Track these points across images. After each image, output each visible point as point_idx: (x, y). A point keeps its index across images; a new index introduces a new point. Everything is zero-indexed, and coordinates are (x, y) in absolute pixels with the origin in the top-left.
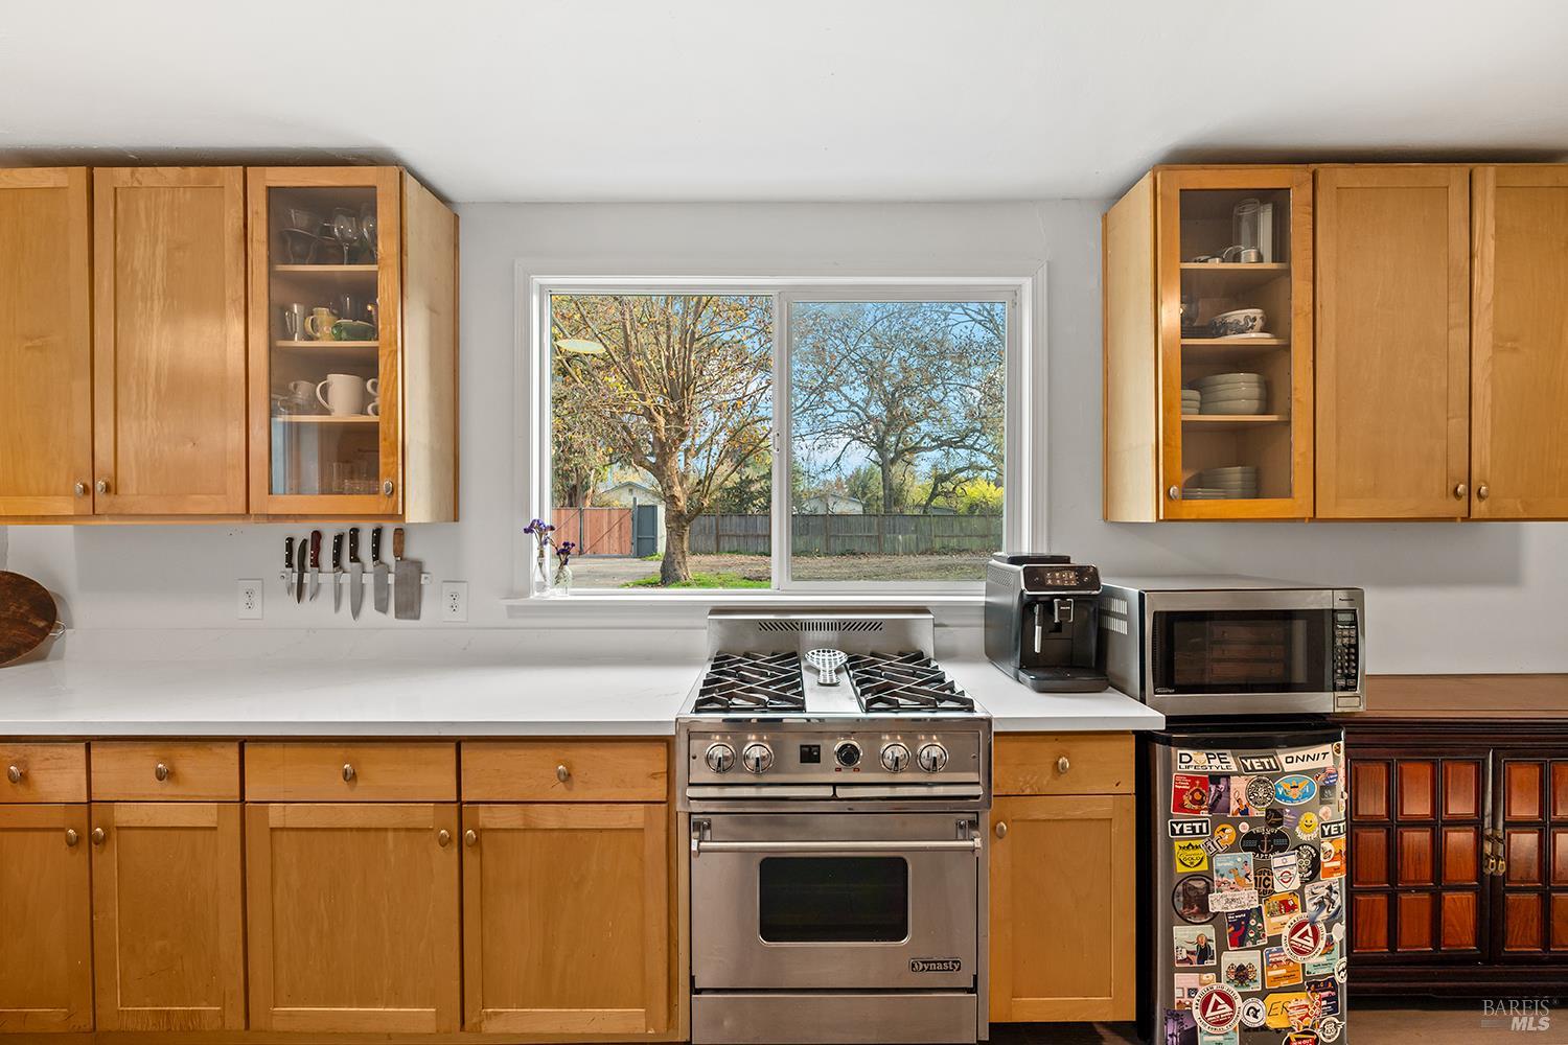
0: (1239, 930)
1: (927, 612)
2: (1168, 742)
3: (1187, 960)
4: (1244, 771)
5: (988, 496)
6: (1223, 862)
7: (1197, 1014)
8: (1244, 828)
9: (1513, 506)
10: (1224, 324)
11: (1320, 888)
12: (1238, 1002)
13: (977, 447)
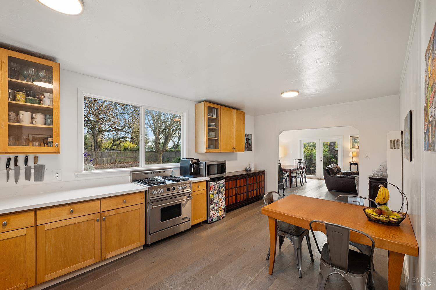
0: (217, 204)
1: (171, 169)
2: (209, 182)
3: (212, 210)
4: (217, 184)
5: (130, 146)
6: (215, 196)
7: (213, 216)
8: (217, 191)
9: (237, 151)
10: (211, 125)
11: (223, 197)
12: (216, 213)
13: (127, 131)
